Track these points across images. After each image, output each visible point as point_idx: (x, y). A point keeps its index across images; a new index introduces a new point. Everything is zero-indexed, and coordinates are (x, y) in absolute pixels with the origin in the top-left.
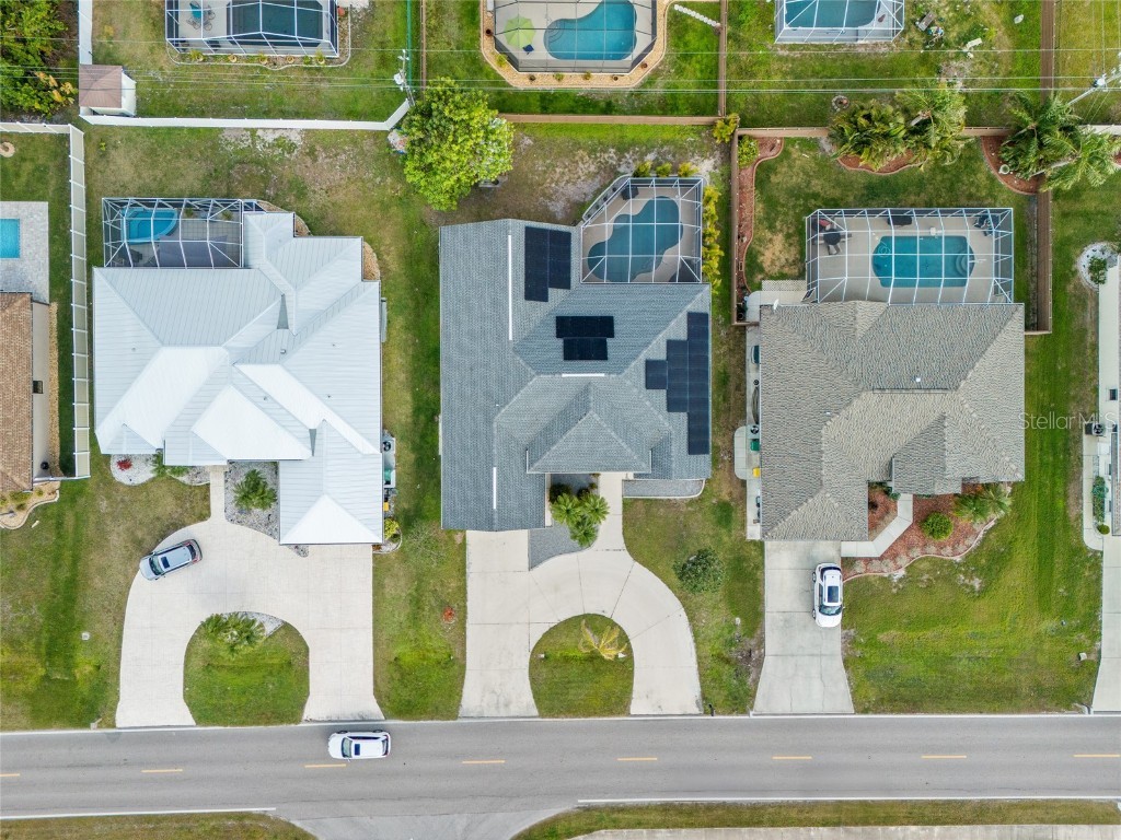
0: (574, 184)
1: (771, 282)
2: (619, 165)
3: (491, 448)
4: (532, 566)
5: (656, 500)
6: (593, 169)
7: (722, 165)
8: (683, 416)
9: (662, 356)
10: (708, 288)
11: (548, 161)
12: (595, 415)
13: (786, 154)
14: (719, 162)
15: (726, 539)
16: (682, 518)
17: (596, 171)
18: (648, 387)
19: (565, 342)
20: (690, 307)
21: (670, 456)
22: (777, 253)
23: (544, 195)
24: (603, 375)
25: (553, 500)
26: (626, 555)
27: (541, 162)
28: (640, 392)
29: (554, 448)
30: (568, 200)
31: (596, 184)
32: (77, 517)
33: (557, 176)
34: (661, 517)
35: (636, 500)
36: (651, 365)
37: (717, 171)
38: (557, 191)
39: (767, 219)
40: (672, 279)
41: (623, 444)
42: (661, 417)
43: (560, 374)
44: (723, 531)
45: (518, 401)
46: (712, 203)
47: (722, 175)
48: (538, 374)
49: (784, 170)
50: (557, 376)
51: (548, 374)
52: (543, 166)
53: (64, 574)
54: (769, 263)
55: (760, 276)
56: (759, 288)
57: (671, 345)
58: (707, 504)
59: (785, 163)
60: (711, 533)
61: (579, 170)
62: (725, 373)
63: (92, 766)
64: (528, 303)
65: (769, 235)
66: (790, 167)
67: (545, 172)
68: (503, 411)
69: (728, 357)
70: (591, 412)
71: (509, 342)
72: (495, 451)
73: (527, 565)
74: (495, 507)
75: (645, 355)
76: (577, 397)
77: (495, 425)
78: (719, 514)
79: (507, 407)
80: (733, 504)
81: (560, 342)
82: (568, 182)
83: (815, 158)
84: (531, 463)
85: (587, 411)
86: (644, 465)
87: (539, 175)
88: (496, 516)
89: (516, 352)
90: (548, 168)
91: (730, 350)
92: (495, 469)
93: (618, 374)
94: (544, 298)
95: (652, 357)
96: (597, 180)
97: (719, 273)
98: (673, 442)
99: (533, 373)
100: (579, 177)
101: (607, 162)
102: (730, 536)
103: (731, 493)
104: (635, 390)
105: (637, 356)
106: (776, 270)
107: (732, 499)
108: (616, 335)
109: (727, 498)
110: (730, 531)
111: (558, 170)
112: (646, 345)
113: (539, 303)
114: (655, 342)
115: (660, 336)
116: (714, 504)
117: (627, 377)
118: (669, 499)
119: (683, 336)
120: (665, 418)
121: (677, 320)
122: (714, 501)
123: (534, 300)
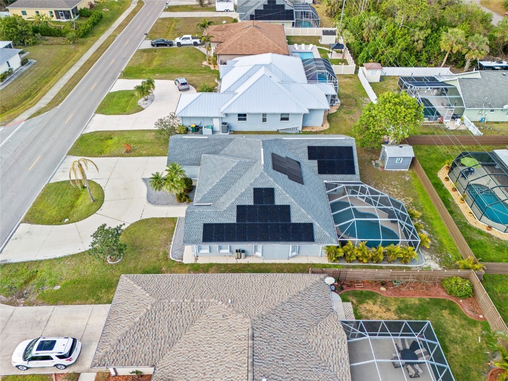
1: (352, 310)
4: (144, 179)
5: (173, 234)
8: (233, 220)
9: (278, 201)
10: (335, 242)
12: (236, 163)
13: (473, 323)
16: (155, 248)
18: (255, 189)
20: (316, 225)
22: (379, 315)
23: (377, 184)
24: (263, 163)
27: (397, 183)
28: (251, 183)
32: (205, 73)
34: (159, 236)
35: (175, 224)
36: (270, 192)
39: (407, 307)
42: (233, 200)
45: (247, 140)
48: (263, 141)
49: (458, 321)
50: (262, 147)
53: (183, 70)
54: (368, 308)
55: (354, 301)
56: (344, 300)
57: (286, 209)
58: (163, 264)
59: (464, 322)
63: (106, 74)
64: (306, 149)
65: (393, 308)
66: (462, 326)
68: (241, 138)
70: (238, 161)
72: (217, 137)
75: (278, 188)
77: (232, 138)
81: (283, 156)
83: (481, 348)
86: (199, 199)
87: (388, 182)
88: (178, 137)
89: (276, 140)
92: (207, 137)
93: (264, 170)
94: (311, 157)
95: (276, 194)
98: (215, 210)
106: (363, 313)
112: (286, 190)
113: (307, 155)
114: (288, 196)
115: (293, 200)
116: (161, 269)
117: (261, 175)
118: (171, 241)
119: (294, 219)
120: (232, 204)
121: (306, 213)
122: (163, 269)
123: (308, 151)
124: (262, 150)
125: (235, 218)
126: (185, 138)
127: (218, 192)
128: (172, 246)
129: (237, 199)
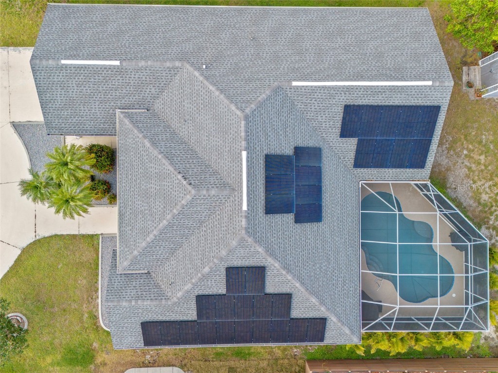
0: (468, 176)
2: (488, 228)
3: (146, 58)
4: (16, 126)
6: (485, 197)
7: (491, 348)
8: (191, 315)
9: (271, 287)
10: (355, 340)
11: (492, 147)
12: (189, 197)
14: (492, 343)
15: (49, 360)
16: (74, 306)
17: (482, 201)
18: (229, 270)
19: (288, 157)
20: (332, 319)
21: (138, 298)
23: (454, 141)
24: (245, 207)
25: (91, 149)
26: (29, 239)
27: (491, 138)
28: (221, 259)
29: (147, 144)
30: (448, 169)
31: (468, 202)
33: (476, 157)
34: (76, 280)
36: (260, 271)
37: (482, 341)
38: (459, 156)
40: (364, 296)
41: (151, 236)
42: (188, 286)
43: (246, 149)
44: (59, 357)
45: (210, 92)
46: (456, 342)
47: (478, 347)
48: (246, 118)
50: (244, 144)
51: (247, 132)
52: (487, 140)
57: (286, 299)
58: (92, 336)
60: (57, 341)
61: (483, 181)
62: (249, 354)
64: (340, 110)
67: (480, 142)
68: (197, 74)
69: (269, 357)
70: (193, 192)
71: (290, 81)
72: (142, 63)
73: (17, 120)
74: (63, 62)
75: (273, 266)
76: (215, 173)
77: (178, 64)
78: (81, 350)
79: (201, 78)
80: (92, 367)
81: (289, 151)
82: (469, 169)
84: (129, 116)
85: (195, 187)
86: (126, 264)
87: (476, 135)
88: (51, 62)
89: (277, 90)
90: (484, 146)
91: (277, 360)
92: (117, 63)
93: (246, 229)
94: (345, 133)
95: (269, 274)
96: (471, 202)
97: (373, 351)
98: (157, 303)
99: (248, 111)
100: (474, 182)
101: (491, 214)
102: (52, 364)
103: (105, 364)
104: (224, 253)
105: (271, 255)
107: (97, 366)
108: (298, 225)
109: (99, 360)
110: (58, 364)
111: (482, 157)
112: (287, 268)
113: (339, 124)
114: (290, 278)
115: (298, 285)
116: (91, 345)
117: (242, 242)
118: (97, 291)
119: (296, 313)
120: (188, 292)
121: (317, 304)
122: (95, 344)
123: (344, 118)
124: (244, 154)
125: (195, 313)
126: (66, 66)
127: (160, 252)
128: (99, 301)
129: (195, 285)
